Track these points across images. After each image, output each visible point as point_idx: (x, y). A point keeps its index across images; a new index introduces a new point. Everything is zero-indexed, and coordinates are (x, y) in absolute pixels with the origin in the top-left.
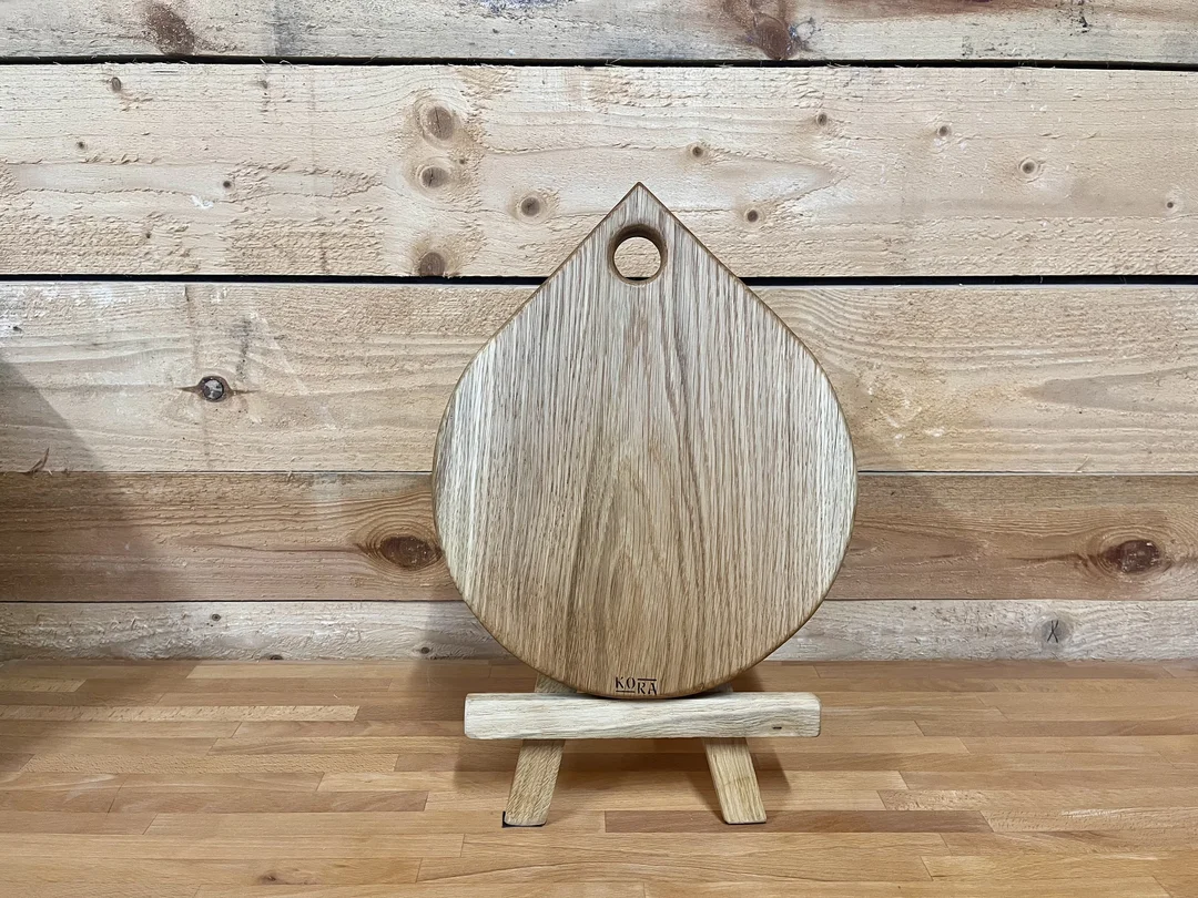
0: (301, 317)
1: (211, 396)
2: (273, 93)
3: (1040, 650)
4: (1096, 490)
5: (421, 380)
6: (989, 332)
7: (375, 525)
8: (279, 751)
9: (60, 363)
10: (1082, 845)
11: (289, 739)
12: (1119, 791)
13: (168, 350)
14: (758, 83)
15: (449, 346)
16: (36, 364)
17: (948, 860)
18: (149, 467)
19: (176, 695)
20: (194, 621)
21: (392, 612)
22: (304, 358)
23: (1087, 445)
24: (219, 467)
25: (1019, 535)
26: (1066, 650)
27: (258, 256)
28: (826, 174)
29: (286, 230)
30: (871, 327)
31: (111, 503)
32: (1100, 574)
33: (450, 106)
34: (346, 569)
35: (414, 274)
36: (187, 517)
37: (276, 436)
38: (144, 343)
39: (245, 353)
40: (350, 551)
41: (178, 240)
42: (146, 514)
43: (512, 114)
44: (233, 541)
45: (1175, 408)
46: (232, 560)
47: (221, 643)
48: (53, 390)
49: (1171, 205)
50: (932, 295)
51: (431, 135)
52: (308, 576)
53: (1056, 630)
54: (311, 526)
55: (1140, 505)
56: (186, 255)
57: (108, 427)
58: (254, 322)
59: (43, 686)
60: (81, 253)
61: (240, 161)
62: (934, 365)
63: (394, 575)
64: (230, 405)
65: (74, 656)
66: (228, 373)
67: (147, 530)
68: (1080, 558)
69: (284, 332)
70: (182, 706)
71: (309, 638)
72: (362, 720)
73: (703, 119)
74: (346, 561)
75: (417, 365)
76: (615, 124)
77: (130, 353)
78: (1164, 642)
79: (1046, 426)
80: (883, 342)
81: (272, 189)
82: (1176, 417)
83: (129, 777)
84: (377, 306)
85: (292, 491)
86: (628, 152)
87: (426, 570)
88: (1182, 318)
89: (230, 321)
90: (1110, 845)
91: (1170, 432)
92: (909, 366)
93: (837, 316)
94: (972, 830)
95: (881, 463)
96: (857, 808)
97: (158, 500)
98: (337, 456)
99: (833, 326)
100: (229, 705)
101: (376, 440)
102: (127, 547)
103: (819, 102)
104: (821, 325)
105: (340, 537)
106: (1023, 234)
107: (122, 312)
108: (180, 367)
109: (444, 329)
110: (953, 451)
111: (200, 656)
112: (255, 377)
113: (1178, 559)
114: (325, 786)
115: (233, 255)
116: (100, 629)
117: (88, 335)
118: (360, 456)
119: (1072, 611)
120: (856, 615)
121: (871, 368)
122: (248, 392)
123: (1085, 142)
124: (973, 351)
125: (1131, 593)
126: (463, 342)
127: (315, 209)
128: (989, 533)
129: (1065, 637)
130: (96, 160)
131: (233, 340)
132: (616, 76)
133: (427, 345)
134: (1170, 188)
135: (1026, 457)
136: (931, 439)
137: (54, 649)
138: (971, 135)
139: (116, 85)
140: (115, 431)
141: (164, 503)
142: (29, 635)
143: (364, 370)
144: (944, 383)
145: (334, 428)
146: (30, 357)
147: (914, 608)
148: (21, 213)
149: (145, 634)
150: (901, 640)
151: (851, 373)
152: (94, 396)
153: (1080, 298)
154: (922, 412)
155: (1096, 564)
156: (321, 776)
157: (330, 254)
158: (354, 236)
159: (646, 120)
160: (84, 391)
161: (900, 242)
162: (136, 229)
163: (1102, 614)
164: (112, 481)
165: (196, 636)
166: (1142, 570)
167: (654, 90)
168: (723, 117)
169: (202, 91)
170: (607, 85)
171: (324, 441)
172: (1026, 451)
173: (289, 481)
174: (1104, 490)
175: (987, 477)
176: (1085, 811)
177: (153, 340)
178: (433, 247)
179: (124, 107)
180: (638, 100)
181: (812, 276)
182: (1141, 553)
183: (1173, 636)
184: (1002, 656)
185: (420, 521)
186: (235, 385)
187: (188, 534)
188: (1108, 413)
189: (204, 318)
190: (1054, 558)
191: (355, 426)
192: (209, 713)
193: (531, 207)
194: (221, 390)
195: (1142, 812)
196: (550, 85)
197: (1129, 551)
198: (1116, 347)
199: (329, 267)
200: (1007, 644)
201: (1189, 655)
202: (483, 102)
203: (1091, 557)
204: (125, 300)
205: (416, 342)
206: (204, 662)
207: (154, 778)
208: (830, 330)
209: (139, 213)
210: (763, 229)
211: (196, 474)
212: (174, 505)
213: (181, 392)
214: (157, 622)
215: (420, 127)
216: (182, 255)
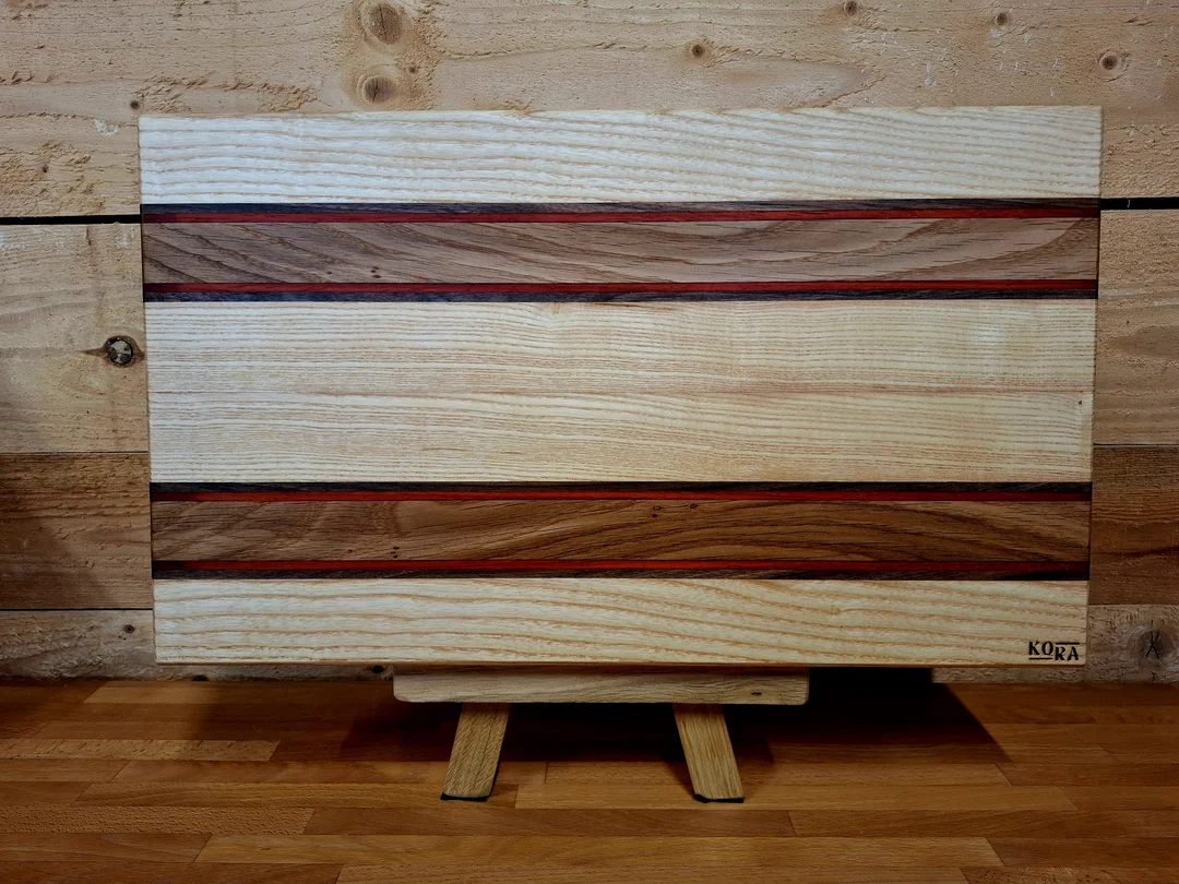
1: (118, 360)
3: (1137, 668)
8: (161, 802)
13: (70, 306)
18: (48, 447)
19: (62, 724)
20: (102, 634)
24: (129, 447)
26: (1170, 668)
28: (859, 75)
36: (93, 507)
38: (40, 298)
41: (80, 174)
42: (46, 504)
47: (136, 659)
51: (375, 38)
53: (1156, 644)
56: (89, 191)
61: (149, 76)
64: (141, 371)
66: (138, 333)
73: (705, 10)
76: (596, 18)
77: (24, 310)
79: (1140, 386)
81: (187, 108)
86: (613, 54)
97: (61, 486)
102: (25, 544)
107: (16, 260)
108: (82, 326)
135: (1114, 426)
138: (1036, 24)
141: (67, 490)
149: (48, 648)
159: (634, 13)
162: (29, 161)
164: (8, 465)
165: (106, 653)
168: (729, 6)
172: (1115, 418)
177: (49, 295)
179: (14, 15)
184: (1089, 675)
187: (94, 528)
189: (109, 265)
190: (1154, 552)
192: (94, 748)
194: (129, 352)
204: (18, 246)
206: (109, 683)
209: (34, 142)
211: (101, 455)
212: (78, 493)
213: (83, 355)
214: (62, 635)
215: (362, 29)
216: (85, 192)
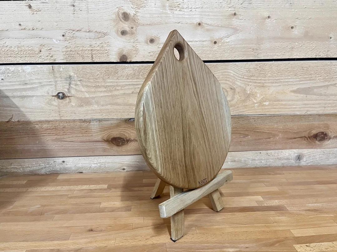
0: (86, 74)
1: (60, 98)
2: (76, 8)
3: (295, 163)
4: (311, 118)
5: (122, 92)
6: (282, 75)
7: (109, 134)
8: (87, 197)
9: (16, 89)
10: (313, 213)
11: (89, 194)
12: (321, 199)
13: (48, 85)
14: (216, 4)
15: (129, 82)
16: (9, 89)
17: (277, 218)
18: (43, 119)
19: (54, 183)
20: (57, 163)
21: (114, 159)
22: (87, 86)
23: (308, 106)
24: (63, 118)
25: (289, 132)
26: (302, 163)
27: (73, 57)
28: (236, 30)
29: (81, 49)
30: (249, 74)
31: (31, 130)
32: (311, 142)
33: (128, 11)
34: (101, 147)
35: (119, 61)
36: (54, 133)
37: (80, 109)
38: (40, 83)
39: (70, 85)
40: (101, 142)
41: (49, 52)
42: (42, 133)
43: (145, 14)
44: (68, 140)
45: (332, 95)
46: (68, 145)
47: (65, 169)
48: (14, 97)
49: (331, 38)
50: (266, 64)
51: (123, 20)
52: (90, 149)
53: (299, 158)
54: (91, 135)
55: (322, 122)
56: (52, 57)
57: (30, 107)
58: (72, 76)
59: (15, 183)
60: (21, 57)
61: (67, 29)
62: (266, 84)
63: (115, 148)
64: (66, 100)
65: (22, 174)
66: (65, 91)
67: (42, 137)
68: (306, 137)
69: (81, 79)
70: (57, 186)
71: (91, 167)
72: (110, 188)
73: (201, 15)
74: (101, 144)
75: (120, 88)
76: (176, 16)
77: (36, 86)
78: (328, 160)
79: (297, 101)
80: (252, 78)
81: (77, 37)
82: (332, 97)
83: (45, 206)
84: (108, 70)
85: (85, 125)
86: (180, 24)
87: (124, 146)
88: (334, 70)
89: (65, 76)
90: (321, 213)
91: (331, 102)
92: (259, 85)
93: (239, 71)
94: (283, 210)
95: (251, 112)
96: (251, 206)
97: (46, 128)
98: (97, 114)
99: (238, 74)
100: (71, 185)
101: (108, 109)
102: (37, 142)
103: (233, 9)
104: (235, 73)
105: (99, 138)
106: (291, 46)
107: (34, 74)
108: (51, 89)
109: (128, 77)
110: (271, 109)
111: (59, 173)
112: (73, 92)
113: (332, 137)
114: (101, 206)
115: (66, 56)
116: (30, 166)
117: (24, 81)
118: (104, 114)
119: (304, 152)
120: (245, 155)
121: (249, 85)
122: (71, 96)
123: (307, 20)
124: (277, 80)
125: (320, 147)
126: (133, 81)
127: (89, 43)
128: (281, 131)
129: (301, 160)
130: (24, 29)
131: (66, 81)
132: (176, 2)
133: (123, 82)
134: (330, 33)
135: (291, 110)
136: (265, 105)
137: (16, 172)
138: (276, 18)
139: (30, 7)
140: (32, 109)
141: (48, 129)
142: (9, 168)
143: (105, 89)
144: (269, 89)
145: (96, 106)
146: (7, 87)
147: (260, 153)
148: (2, 45)
149: (43, 167)
150: (257, 162)
151: (243, 87)
152: (26, 99)
153: (306, 64)
154: (263, 98)
155: (310, 139)
156: (100, 203)
157: (94, 56)
158: (101, 50)
159: (185, 15)
160: (23, 97)
161: (257, 49)
162: (37, 50)
163: (312, 153)
164: (32, 123)
165: (58, 167)
166: (323, 140)
167: (187, 6)
168: (206, 14)
169: (55, 8)
170: (173, 5)
171: (93, 110)
172: (292, 108)
173: (84, 122)
174: (313, 118)
175: (281, 116)
176: (312, 204)
177: (42, 82)
178: (124, 53)
179: (32, 13)
180: (182, 9)
181: (232, 59)
182: (322, 136)
183: (331, 158)
184: (284, 165)
185: (122, 132)
186: (67, 94)
187: (55, 138)
188: (314, 97)
189: (58, 75)
190: (299, 138)
191: (103, 106)
192: (66, 188)
193: (152, 41)
194: (63, 96)
195: (328, 204)
196: (157, 5)
197: (319, 135)
198: (316, 78)
199: (94, 60)
200: (286, 162)
201: (335, 163)
202: (138, 10)
203: (309, 137)
204: (34, 70)
205: (120, 81)
206: (61, 174)
207: (53, 206)
208: (237, 75)
209: (37, 44)
210: (218, 46)
211: (56, 121)
212: (50, 130)
213: (51, 97)
214: (46, 164)
215: (120, 18)
216: (51, 57)
